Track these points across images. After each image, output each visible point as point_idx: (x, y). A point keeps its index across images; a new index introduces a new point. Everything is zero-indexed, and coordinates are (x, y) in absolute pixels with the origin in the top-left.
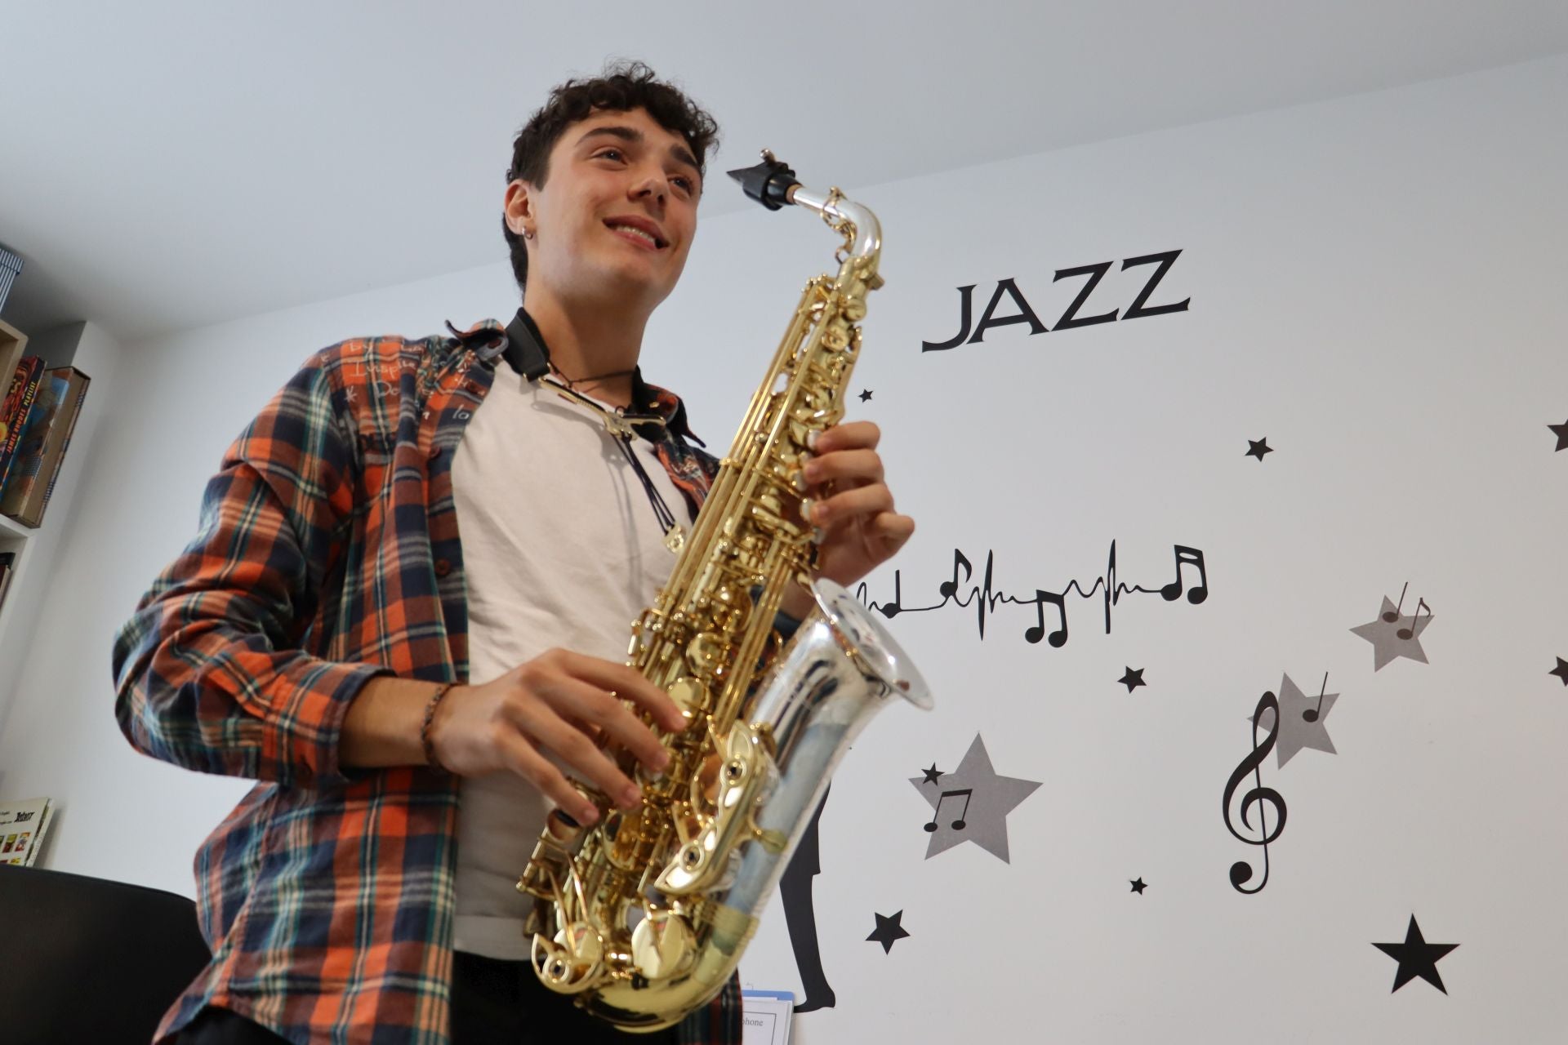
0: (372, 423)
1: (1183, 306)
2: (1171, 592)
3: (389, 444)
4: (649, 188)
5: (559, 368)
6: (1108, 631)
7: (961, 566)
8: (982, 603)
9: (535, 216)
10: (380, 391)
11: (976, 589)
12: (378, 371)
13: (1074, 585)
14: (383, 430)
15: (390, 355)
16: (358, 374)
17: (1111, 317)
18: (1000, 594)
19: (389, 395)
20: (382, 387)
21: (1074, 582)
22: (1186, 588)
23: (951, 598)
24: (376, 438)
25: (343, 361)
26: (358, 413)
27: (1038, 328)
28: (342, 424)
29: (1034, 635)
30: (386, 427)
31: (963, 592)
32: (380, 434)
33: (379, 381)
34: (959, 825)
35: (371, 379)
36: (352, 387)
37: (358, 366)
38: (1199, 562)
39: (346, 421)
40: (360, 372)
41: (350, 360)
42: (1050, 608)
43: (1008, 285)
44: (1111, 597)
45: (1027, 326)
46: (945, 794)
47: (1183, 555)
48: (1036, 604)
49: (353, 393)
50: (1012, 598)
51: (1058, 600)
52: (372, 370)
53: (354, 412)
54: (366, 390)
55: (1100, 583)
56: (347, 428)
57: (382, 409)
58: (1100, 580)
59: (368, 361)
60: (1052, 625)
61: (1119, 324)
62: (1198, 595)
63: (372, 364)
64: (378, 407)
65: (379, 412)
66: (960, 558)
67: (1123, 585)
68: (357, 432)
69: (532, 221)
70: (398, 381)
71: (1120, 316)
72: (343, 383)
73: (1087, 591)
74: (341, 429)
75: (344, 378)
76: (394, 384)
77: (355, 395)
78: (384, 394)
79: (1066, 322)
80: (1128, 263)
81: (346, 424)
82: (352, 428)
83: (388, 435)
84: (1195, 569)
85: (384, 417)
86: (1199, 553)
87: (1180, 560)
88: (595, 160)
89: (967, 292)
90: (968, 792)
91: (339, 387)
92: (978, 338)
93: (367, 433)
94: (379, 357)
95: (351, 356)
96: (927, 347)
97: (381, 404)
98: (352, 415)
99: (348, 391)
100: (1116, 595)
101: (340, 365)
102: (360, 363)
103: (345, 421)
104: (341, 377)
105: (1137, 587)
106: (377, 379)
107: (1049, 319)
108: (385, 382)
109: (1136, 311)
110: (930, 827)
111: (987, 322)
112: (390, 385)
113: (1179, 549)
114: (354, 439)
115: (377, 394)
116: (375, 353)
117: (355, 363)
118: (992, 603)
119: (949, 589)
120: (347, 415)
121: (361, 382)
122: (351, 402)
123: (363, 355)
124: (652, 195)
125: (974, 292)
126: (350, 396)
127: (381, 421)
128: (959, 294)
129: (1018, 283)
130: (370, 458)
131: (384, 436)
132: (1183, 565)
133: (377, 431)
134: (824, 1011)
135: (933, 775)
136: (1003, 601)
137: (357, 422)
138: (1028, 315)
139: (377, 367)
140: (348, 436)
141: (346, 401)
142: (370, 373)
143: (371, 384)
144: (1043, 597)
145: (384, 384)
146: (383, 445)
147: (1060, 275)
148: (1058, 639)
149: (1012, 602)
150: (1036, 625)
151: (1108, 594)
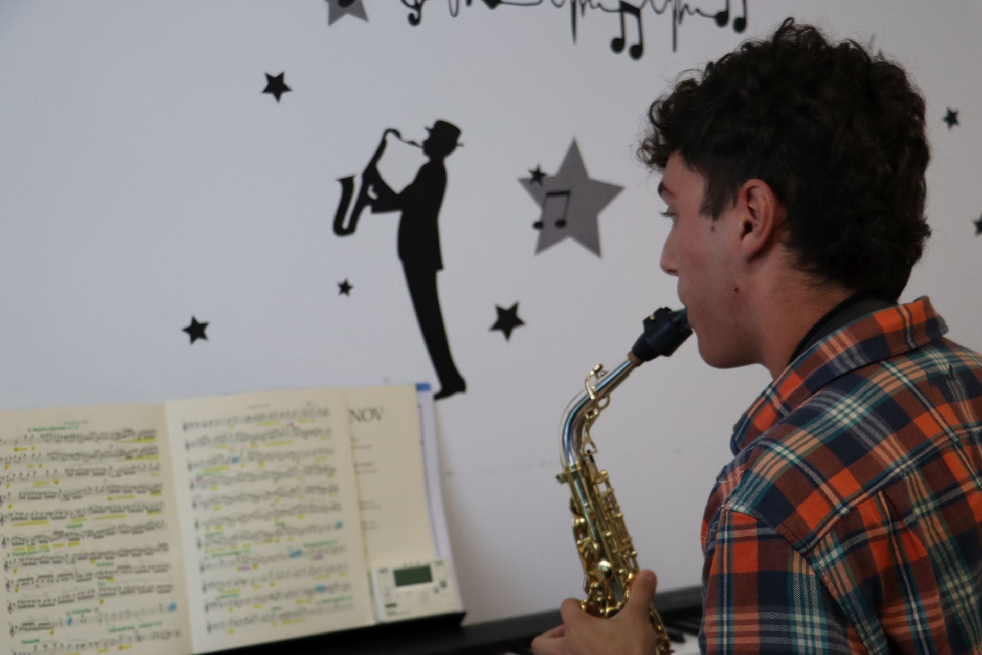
2: (721, 18)
6: (674, 49)
22: (732, 18)
29: (618, 45)
34: (561, 223)
42: (630, 18)
44: (678, 16)
46: (551, 194)
48: (617, 15)
50: (600, 5)
51: (636, 12)
60: (632, 39)
62: (740, 25)
67: (686, 5)
73: (659, 6)
90: (567, 193)
100: (682, 14)
105: (698, 10)
110: (538, 225)
118: (583, 6)
134: (457, 398)
135: (538, 175)
136: (592, 7)
144: (625, 7)
148: (637, 52)
149: (599, 9)
150: (618, 35)
151: (675, 12)
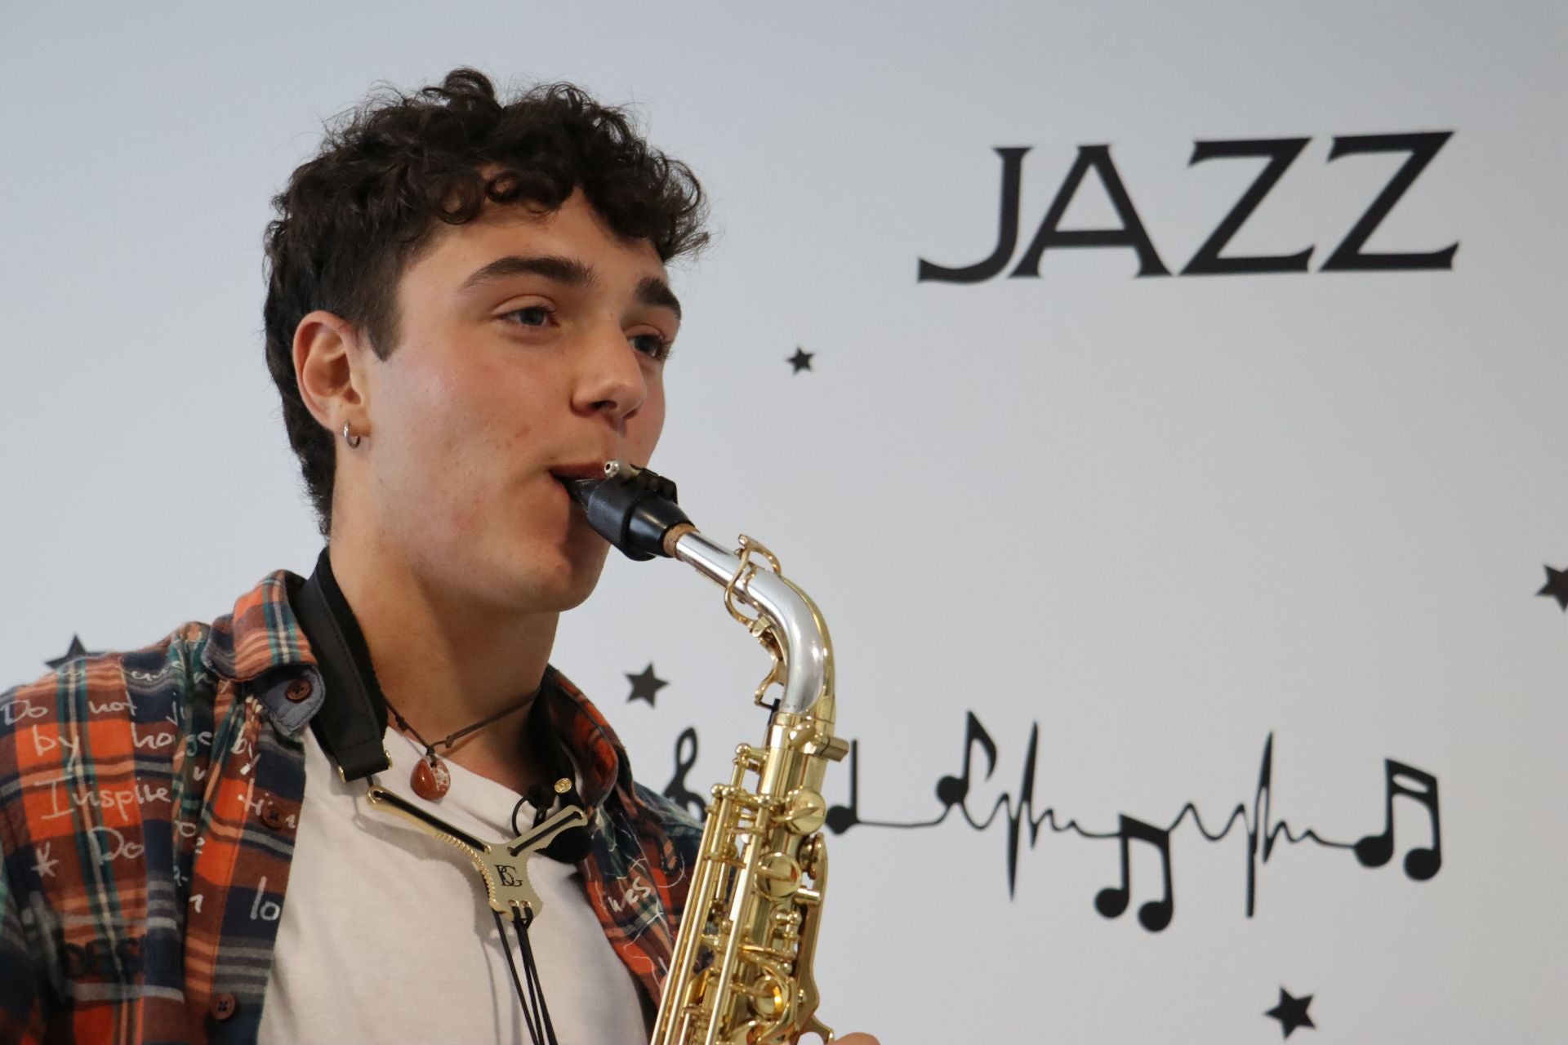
0: (90, 920)
1: (1442, 259)
2: (1374, 851)
3: (124, 962)
4: (614, 398)
5: (409, 721)
6: (1250, 911)
7: (978, 747)
8: (1014, 826)
9: (368, 401)
10: (103, 852)
11: (1005, 798)
12: (95, 804)
13: (1189, 815)
14: (112, 935)
15: (114, 761)
16: (57, 814)
17: (1297, 263)
18: (1050, 813)
19: (121, 856)
20: (104, 839)
21: (1190, 806)
22: (1401, 849)
23: (956, 809)
24: (100, 950)
25: (24, 782)
26: (61, 898)
27: (1152, 265)
28: (28, 917)
29: (1111, 903)
30: (116, 928)
31: (980, 797)
32: (106, 942)
33: (100, 828)
35: (82, 823)
36: (48, 845)
37: (54, 791)
38: (1430, 799)
39: (38, 912)
40: (61, 809)
41: (38, 780)
42: (1144, 853)
43: (1095, 157)
44: (1260, 846)
45: (1127, 258)
47: (1402, 781)
48: (1116, 844)
49: (49, 859)
51: (1159, 838)
52: (83, 802)
53: (51, 896)
54: (74, 847)
55: (1240, 817)
56: (36, 926)
57: (108, 890)
58: (1241, 809)
59: (74, 781)
60: (1146, 889)
61: (1313, 279)
62: (1423, 864)
63: (82, 786)
64: (100, 886)
65: (103, 898)
66: (975, 731)
67: (1282, 825)
68: (58, 934)
69: (363, 412)
70: (137, 827)
71: (1317, 261)
72: (29, 835)
73: (1214, 828)
74: (27, 929)
75: (30, 824)
76: (130, 834)
77: (54, 862)
78: (110, 857)
79: (1208, 261)
80: (1344, 146)
81: (36, 919)
82: (47, 927)
83: (122, 943)
84: (1421, 811)
85: (113, 907)
86: (1430, 781)
87: (1394, 789)
88: (499, 325)
89: (1012, 158)
91: (21, 843)
92: (1029, 267)
93: (81, 942)
94: (95, 770)
95: (38, 768)
96: (929, 271)
97: (106, 880)
98: (48, 904)
99: (39, 852)
100: (1269, 843)
101: (19, 793)
102: (59, 785)
103: (34, 913)
104: (24, 822)
105: (1310, 833)
106: (95, 824)
107: (1176, 249)
108: (109, 829)
109: (1348, 257)
111: (1050, 236)
112: (120, 837)
113: (1394, 768)
114: (51, 946)
115: (99, 857)
116: (85, 761)
117: (48, 787)
118: (1035, 828)
119: (952, 791)
120: (37, 899)
121: (64, 830)
122: (46, 875)
123: (62, 764)
124: (618, 409)
125: (1028, 164)
126: (44, 865)
127: (107, 917)
128: (997, 164)
129: (1118, 158)
130: (86, 991)
131: (113, 946)
132: (1400, 801)
133: (99, 936)
136: (1055, 828)
137: (58, 915)
138: (1132, 234)
139: (91, 794)
140: (40, 940)
141: (36, 873)
142: (79, 809)
143: (84, 834)
144: (1131, 829)
145: (109, 834)
146: (113, 965)
147: (1206, 150)
148: (1157, 916)
149: (1072, 832)
150: (1116, 883)
151: (1253, 839)
